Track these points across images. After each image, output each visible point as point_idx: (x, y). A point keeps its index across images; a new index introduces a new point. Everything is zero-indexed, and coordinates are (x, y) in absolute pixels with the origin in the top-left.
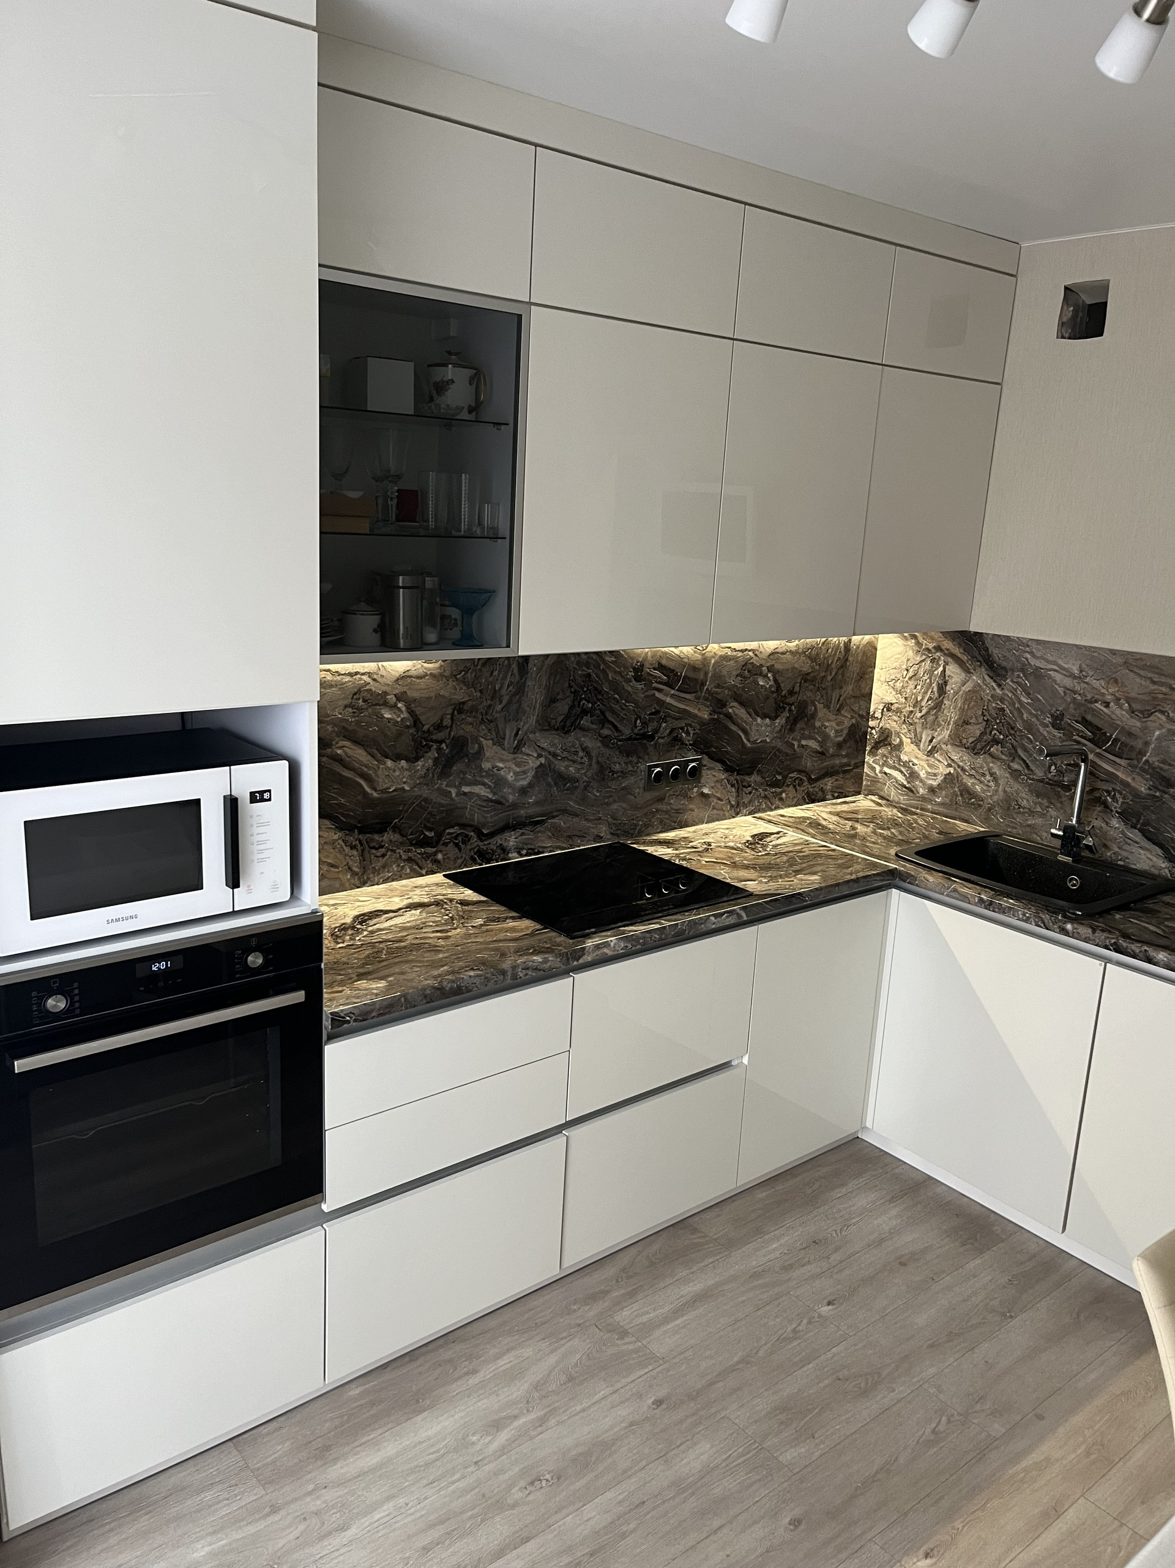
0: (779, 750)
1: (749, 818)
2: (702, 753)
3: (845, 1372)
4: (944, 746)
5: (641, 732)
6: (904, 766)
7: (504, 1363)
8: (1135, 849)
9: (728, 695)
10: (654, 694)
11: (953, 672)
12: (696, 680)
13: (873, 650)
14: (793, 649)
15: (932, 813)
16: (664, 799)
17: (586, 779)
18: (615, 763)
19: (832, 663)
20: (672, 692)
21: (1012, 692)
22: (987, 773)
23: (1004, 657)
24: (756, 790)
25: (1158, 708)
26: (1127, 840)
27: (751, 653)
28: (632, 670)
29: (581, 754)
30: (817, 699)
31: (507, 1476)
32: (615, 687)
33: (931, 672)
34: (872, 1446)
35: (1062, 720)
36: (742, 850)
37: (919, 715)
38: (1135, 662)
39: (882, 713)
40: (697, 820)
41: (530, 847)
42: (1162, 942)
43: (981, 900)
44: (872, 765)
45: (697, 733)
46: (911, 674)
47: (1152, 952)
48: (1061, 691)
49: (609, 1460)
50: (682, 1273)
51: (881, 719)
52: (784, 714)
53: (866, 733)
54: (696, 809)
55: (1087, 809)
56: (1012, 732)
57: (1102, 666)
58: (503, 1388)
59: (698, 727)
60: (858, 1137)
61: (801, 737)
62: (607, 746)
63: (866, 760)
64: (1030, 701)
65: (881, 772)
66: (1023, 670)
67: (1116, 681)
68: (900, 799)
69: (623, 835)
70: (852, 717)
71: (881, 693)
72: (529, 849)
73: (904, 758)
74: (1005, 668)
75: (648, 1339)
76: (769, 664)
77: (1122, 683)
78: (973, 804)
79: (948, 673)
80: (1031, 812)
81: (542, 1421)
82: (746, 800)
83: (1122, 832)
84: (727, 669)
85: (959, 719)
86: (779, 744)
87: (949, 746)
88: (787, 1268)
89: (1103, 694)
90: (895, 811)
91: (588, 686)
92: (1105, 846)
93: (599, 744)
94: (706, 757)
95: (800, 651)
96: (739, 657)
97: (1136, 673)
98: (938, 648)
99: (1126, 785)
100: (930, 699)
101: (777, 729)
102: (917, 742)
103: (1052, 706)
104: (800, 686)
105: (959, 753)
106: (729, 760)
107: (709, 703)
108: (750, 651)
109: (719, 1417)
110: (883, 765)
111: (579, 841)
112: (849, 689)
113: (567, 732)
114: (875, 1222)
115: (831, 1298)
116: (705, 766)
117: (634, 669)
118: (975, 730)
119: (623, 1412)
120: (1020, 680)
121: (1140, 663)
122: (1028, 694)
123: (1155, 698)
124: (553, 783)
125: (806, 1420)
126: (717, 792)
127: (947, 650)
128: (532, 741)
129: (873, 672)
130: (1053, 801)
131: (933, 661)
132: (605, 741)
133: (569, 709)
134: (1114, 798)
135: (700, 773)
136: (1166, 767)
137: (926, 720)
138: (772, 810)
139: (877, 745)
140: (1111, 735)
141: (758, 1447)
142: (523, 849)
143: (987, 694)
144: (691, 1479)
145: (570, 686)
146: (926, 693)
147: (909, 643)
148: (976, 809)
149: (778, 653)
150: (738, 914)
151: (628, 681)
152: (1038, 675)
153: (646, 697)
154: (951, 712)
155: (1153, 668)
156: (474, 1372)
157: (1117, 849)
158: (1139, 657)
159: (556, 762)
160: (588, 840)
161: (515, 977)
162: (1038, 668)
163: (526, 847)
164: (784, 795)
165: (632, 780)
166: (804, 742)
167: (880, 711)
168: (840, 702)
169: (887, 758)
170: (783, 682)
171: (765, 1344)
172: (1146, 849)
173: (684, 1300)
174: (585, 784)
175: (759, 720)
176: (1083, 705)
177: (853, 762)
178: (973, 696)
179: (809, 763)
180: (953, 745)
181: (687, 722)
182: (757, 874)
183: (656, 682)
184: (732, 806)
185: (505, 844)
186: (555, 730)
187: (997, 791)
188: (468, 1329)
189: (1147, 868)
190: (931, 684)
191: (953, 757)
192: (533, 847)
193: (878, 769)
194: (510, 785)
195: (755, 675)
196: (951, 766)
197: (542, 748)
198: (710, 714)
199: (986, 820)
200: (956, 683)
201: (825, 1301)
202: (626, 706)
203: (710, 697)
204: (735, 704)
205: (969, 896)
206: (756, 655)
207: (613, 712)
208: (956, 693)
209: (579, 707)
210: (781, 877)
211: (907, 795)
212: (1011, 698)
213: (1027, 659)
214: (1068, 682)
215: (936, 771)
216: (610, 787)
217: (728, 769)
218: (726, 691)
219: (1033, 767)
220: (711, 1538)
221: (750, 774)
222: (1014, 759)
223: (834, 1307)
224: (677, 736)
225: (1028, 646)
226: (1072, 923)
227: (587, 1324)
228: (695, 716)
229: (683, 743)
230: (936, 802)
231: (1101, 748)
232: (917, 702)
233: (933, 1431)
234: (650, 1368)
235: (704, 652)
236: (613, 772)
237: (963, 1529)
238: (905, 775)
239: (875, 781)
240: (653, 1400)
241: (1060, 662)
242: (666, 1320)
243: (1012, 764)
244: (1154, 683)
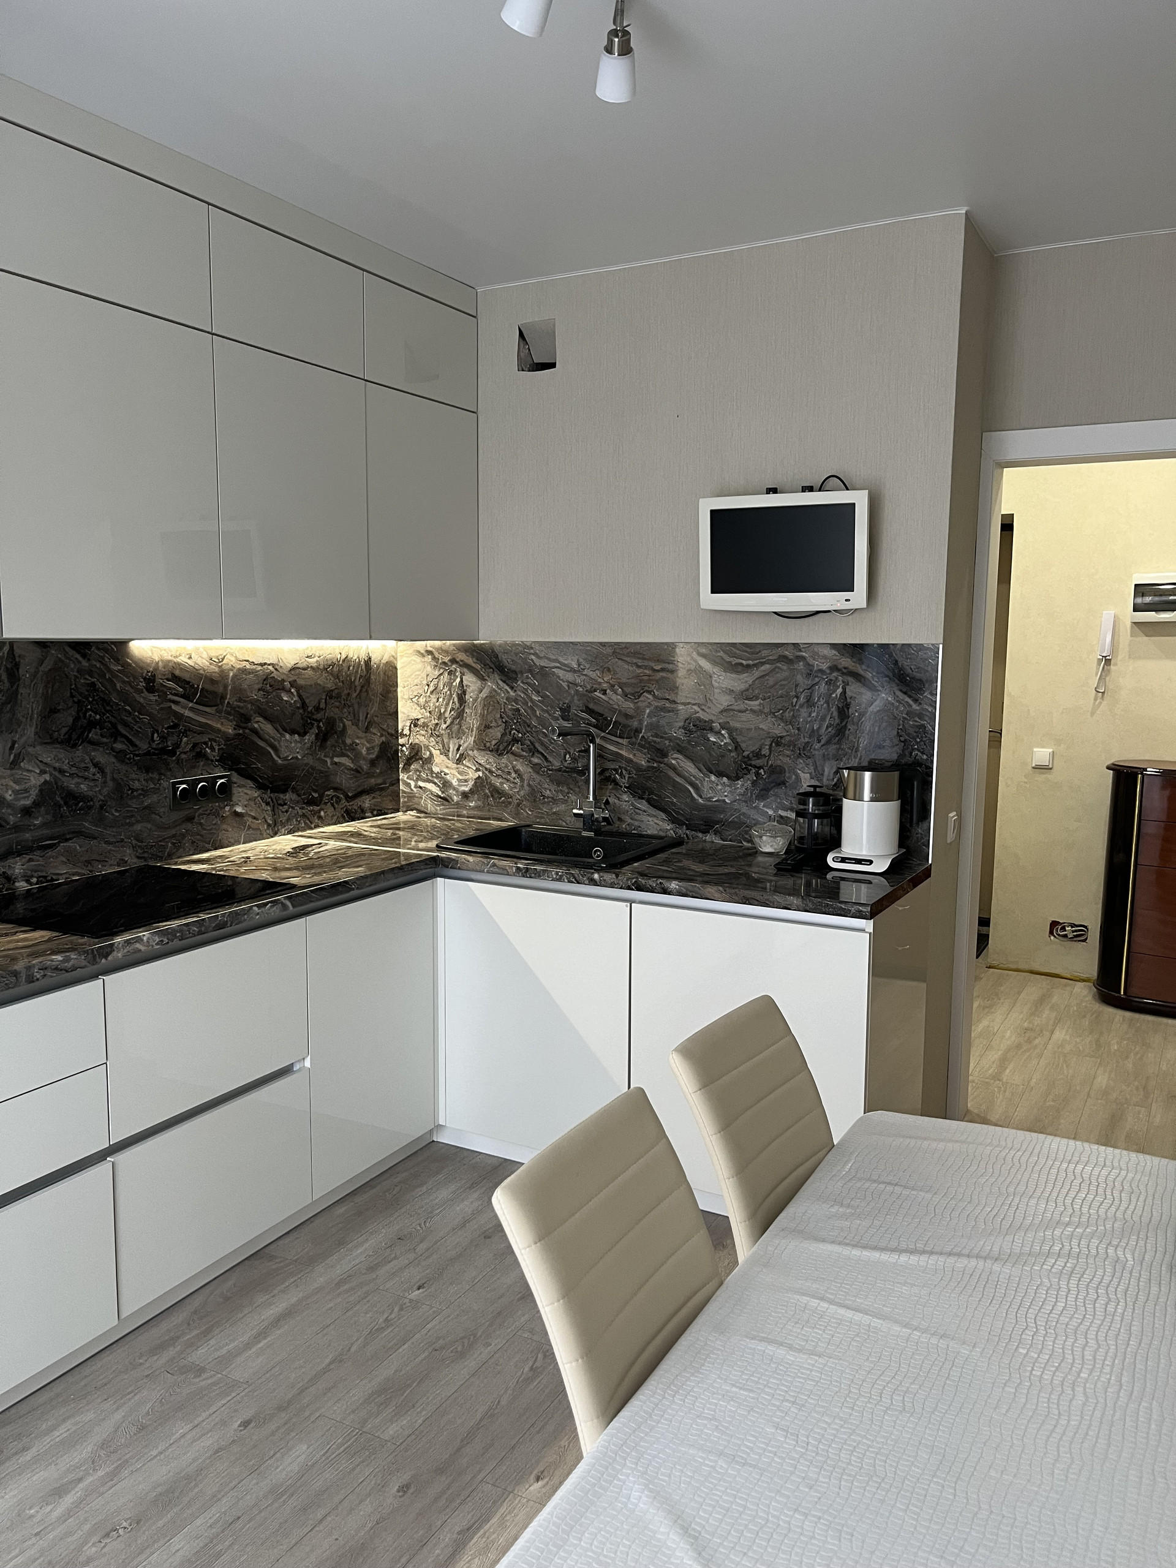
0: (313, 768)
1: (289, 837)
2: (229, 770)
3: (441, 1342)
4: (470, 753)
5: (160, 746)
6: (437, 777)
7: (60, 1433)
8: (645, 818)
9: (251, 709)
10: (170, 707)
11: (469, 682)
12: (215, 693)
13: (394, 670)
14: (314, 665)
15: (468, 817)
16: (194, 818)
17: (102, 798)
18: (133, 780)
19: (355, 679)
20: (191, 705)
21: (524, 693)
22: (512, 771)
23: (513, 661)
24: (293, 808)
25: (646, 688)
26: (637, 810)
27: (270, 667)
28: (142, 680)
29: (93, 770)
30: (345, 716)
31: (76, 1536)
32: (125, 697)
33: (450, 684)
34: (474, 1398)
35: (569, 712)
36: (283, 859)
37: (444, 726)
38: (621, 651)
39: (410, 730)
40: (232, 841)
41: (40, 874)
42: (674, 875)
43: (518, 869)
44: (407, 781)
45: (222, 748)
46: (432, 688)
47: (666, 884)
48: (565, 685)
49: (196, 1490)
50: (261, 1299)
51: (410, 735)
52: (312, 730)
53: (397, 751)
54: (229, 830)
55: (601, 788)
56: (529, 729)
57: (596, 658)
58: (62, 1457)
59: (223, 742)
60: (433, 1141)
61: (333, 755)
62: (122, 762)
63: (400, 777)
64: (540, 698)
65: (416, 787)
66: (530, 671)
67: (609, 670)
68: (437, 810)
69: (151, 858)
70: (382, 735)
71: (407, 710)
72: (40, 877)
73: (436, 769)
74: (515, 672)
75: (229, 1369)
76: (290, 680)
77: (614, 671)
78: (503, 802)
79: (465, 683)
80: (555, 801)
81: (114, 1474)
82: (284, 819)
83: (633, 805)
84: (247, 682)
85: (481, 724)
86: (310, 760)
87: (475, 752)
88: (371, 1269)
89: (600, 683)
90: (433, 820)
91: (94, 696)
92: (620, 819)
93: (113, 760)
94: (234, 774)
95: (321, 667)
96: (259, 671)
97: (623, 660)
98: (453, 661)
99: (630, 761)
100: (452, 709)
101: (308, 745)
102: (445, 752)
103: (559, 700)
104: (326, 702)
105: (484, 757)
106: (260, 777)
107: (232, 717)
108: (269, 665)
109: (313, 1418)
110: (417, 780)
111: (100, 866)
112: (374, 709)
113: (74, 746)
114: (458, 1208)
115: (420, 1283)
116: (235, 783)
117: (145, 679)
118: (497, 733)
119: (208, 1441)
120: (529, 680)
121: (625, 652)
122: (538, 692)
123: (641, 681)
124: (62, 803)
125: (405, 1395)
126: (251, 811)
127: (462, 661)
128: (32, 755)
129: (396, 691)
130: (571, 786)
131: (450, 673)
132: (120, 756)
133: (74, 720)
134: (621, 775)
135: (231, 791)
136: (658, 740)
137: (451, 730)
138: (311, 829)
139: (409, 762)
140: (612, 719)
141: (358, 1433)
142: (32, 876)
143: (503, 698)
144: (290, 1482)
145: (72, 696)
146: (447, 704)
147: (426, 659)
148: (506, 806)
149: (299, 668)
150: (282, 903)
151: (140, 692)
152: (543, 673)
153: (162, 709)
154: (472, 720)
155: (636, 654)
156: (25, 1449)
157: (630, 821)
158: (624, 646)
159: (64, 779)
160: (111, 865)
161: (31, 980)
162: (542, 667)
163: (36, 874)
164: (322, 813)
165: (155, 798)
166: (336, 760)
167: (408, 728)
168: (368, 720)
169: (420, 772)
170: (308, 698)
171: (357, 1340)
172: (655, 816)
173: (266, 1323)
174: (100, 803)
175: (288, 736)
176: (584, 695)
177: (388, 781)
178: (490, 701)
179: (343, 780)
180: (478, 749)
181: (210, 736)
182: (300, 873)
183: (171, 694)
184: (269, 825)
185: (9, 872)
186: (59, 743)
187: (522, 786)
188: (13, 1411)
189: (656, 832)
190: (451, 695)
191: (480, 762)
192: (44, 874)
193: (413, 784)
194: (9, 805)
195: (278, 689)
196: (480, 770)
197: (45, 763)
198: (235, 729)
199: (517, 815)
200: (473, 691)
201: (416, 1287)
202: (140, 719)
203: (233, 712)
204: (261, 719)
205: (507, 868)
206: (276, 669)
207: (125, 724)
208: (475, 700)
209: (85, 718)
210: (325, 872)
211: (443, 805)
212: (523, 698)
213: (532, 660)
214: (570, 677)
215: (467, 777)
216: (129, 806)
217: (260, 787)
218: (249, 706)
219: (551, 759)
220: (317, 1529)
221: (284, 791)
222: (533, 754)
223: (424, 1290)
224: (201, 752)
225: (532, 648)
226: (598, 873)
227: (157, 1373)
228: (219, 731)
229: (208, 759)
230: (470, 806)
231: (604, 732)
232: (441, 714)
233: (531, 1369)
234: (233, 1394)
235: (220, 664)
236: (133, 790)
237: (569, 1446)
238: (439, 786)
239: (411, 796)
240: (239, 1423)
241: (561, 659)
242: (248, 1346)
243: (532, 759)
244: (639, 667)
